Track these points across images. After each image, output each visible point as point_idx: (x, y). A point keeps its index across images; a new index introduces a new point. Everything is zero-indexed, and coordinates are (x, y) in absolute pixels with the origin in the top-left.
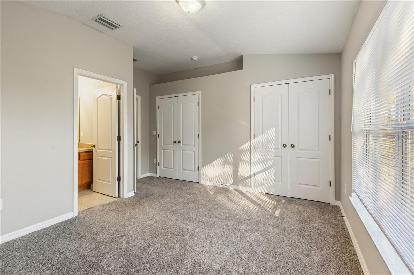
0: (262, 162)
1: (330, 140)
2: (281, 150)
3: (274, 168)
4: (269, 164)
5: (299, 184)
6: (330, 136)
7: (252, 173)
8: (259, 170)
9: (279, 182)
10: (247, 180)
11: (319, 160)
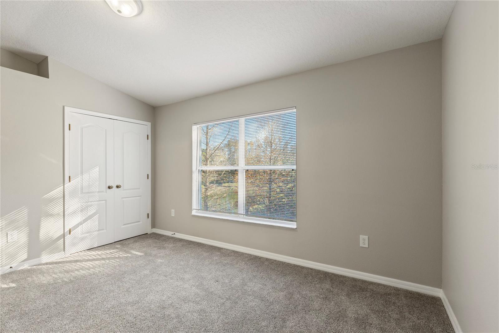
0: (82, 211)
1: (148, 178)
2: (106, 192)
3: (98, 215)
4: (91, 211)
5: (124, 225)
6: (148, 175)
7: (67, 230)
8: (78, 223)
9: (103, 229)
10: (59, 242)
11: (140, 197)
